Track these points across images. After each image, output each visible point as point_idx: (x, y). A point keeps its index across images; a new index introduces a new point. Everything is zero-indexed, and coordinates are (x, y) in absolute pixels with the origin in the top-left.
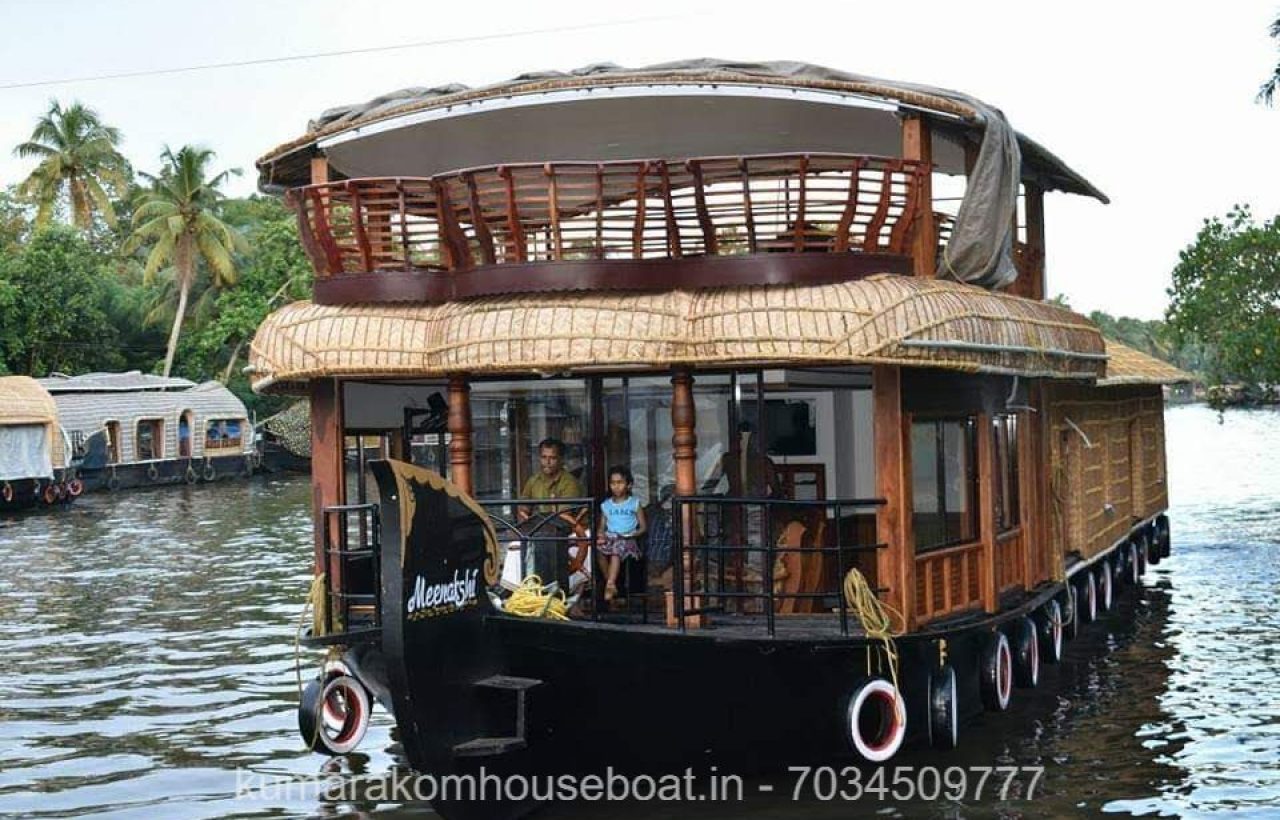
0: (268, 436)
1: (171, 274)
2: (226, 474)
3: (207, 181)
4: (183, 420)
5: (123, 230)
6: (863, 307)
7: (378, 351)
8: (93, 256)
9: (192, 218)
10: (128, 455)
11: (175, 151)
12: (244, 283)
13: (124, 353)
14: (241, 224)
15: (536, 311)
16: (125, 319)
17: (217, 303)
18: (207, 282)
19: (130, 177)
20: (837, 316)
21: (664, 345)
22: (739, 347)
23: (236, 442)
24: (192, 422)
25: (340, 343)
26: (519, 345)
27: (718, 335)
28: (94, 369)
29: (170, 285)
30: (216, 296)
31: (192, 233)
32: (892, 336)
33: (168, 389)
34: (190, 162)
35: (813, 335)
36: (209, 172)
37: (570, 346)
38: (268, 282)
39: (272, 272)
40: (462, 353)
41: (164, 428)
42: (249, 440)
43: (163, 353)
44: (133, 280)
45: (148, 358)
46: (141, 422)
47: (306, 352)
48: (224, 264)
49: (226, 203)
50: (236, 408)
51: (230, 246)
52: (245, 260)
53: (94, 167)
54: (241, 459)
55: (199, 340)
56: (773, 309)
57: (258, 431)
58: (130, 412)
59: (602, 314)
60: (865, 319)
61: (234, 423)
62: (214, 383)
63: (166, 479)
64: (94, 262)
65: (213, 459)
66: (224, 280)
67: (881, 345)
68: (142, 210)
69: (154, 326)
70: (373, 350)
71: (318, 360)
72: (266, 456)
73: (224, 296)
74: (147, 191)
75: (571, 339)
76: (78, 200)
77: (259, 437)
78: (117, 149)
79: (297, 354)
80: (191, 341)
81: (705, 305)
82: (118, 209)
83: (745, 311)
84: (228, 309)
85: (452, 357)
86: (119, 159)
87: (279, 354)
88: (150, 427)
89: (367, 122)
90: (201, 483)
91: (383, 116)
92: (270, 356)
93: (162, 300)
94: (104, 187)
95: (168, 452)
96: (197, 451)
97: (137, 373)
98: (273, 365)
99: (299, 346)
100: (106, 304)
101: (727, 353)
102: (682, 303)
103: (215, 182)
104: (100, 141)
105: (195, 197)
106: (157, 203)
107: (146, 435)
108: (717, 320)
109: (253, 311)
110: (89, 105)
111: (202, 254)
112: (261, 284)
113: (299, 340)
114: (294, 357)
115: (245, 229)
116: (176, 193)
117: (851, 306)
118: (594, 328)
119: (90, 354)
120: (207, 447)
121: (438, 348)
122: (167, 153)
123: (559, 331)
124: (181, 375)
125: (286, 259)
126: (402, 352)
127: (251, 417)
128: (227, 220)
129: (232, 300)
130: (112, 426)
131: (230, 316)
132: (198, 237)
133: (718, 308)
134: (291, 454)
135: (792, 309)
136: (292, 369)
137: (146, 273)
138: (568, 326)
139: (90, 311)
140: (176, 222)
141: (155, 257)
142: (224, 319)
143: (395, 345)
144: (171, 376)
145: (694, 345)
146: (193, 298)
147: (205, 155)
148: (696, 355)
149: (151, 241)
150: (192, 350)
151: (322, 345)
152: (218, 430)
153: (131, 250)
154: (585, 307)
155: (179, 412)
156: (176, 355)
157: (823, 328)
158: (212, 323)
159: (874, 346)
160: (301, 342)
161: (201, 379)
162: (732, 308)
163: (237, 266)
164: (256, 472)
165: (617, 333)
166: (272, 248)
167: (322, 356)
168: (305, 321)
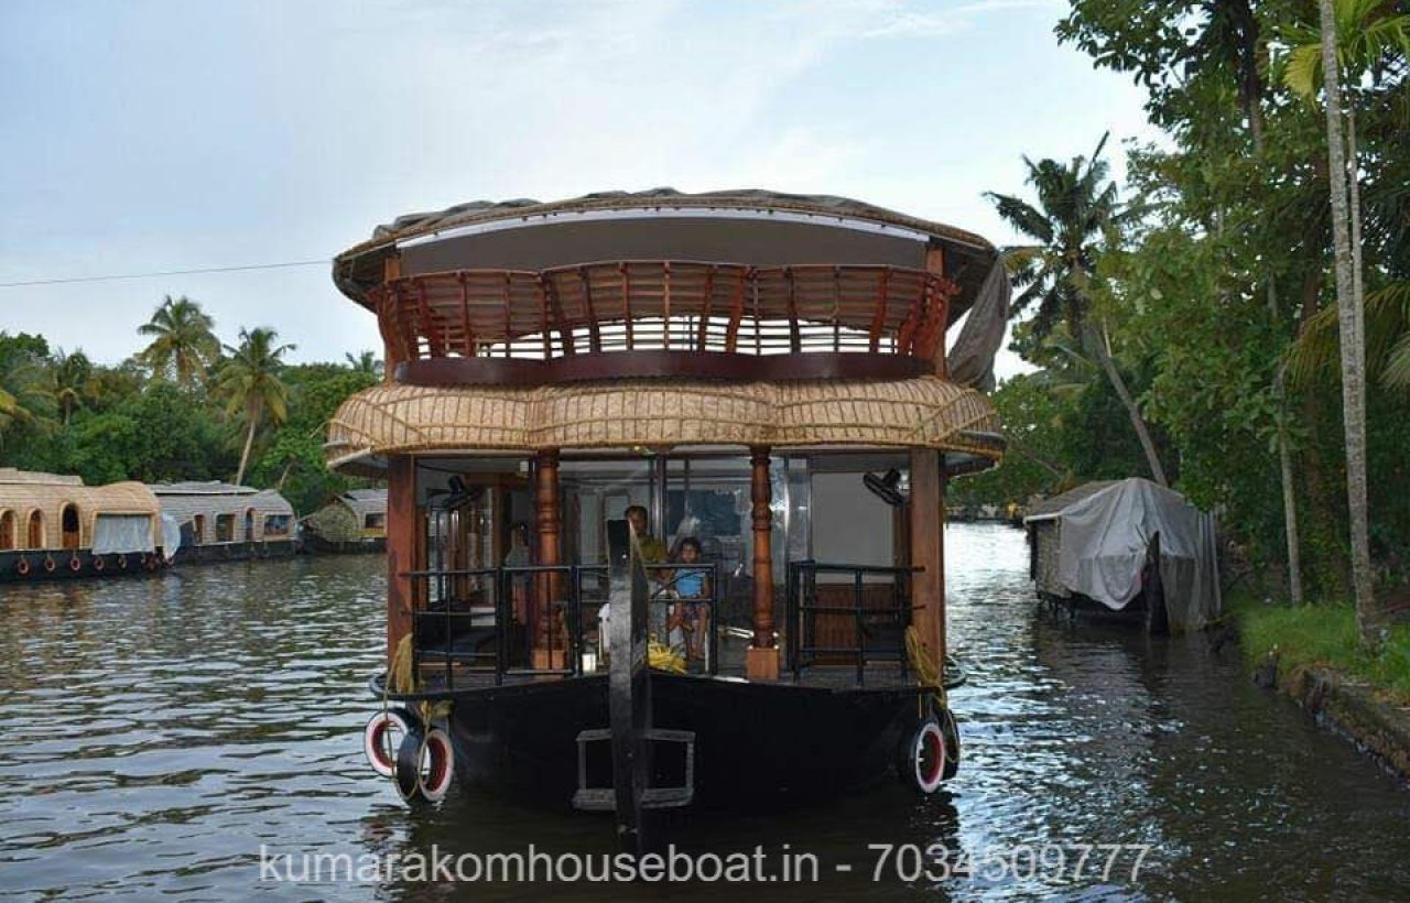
0: (307, 528)
1: (243, 415)
2: (278, 553)
3: (271, 353)
4: (249, 515)
5: (212, 386)
6: (931, 399)
7: (482, 428)
8: (189, 402)
9: (259, 378)
10: (209, 538)
11: (249, 331)
12: (293, 423)
13: (209, 470)
14: (293, 383)
15: (646, 394)
16: (211, 445)
17: (275, 436)
18: (269, 422)
19: (219, 351)
20: (911, 407)
21: (760, 428)
22: (827, 431)
23: (285, 532)
24: (255, 517)
25: (443, 419)
26: (632, 423)
27: (807, 420)
28: (188, 479)
29: (243, 423)
30: (274, 432)
31: (259, 387)
32: (955, 426)
33: (239, 494)
34: (259, 340)
35: (893, 423)
36: (273, 346)
37: (681, 426)
38: (310, 422)
39: (313, 416)
40: (572, 431)
41: (235, 521)
42: (295, 529)
43: (236, 469)
44: (217, 420)
45: (227, 473)
46: (219, 516)
47: (407, 427)
48: (280, 411)
49: (284, 367)
50: (286, 508)
51: (284, 396)
52: (296, 407)
53: (194, 342)
54: (288, 542)
55: (262, 461)
56: (856, 399)
57: (301, 524)
58: (212, 508)
59: (707, 399)
60: (935, 411)
61: (284, 518)
62: (271, 491)
63: (235, 556)
64: (191, 406)
65: (270, 543)
66: (280, 421)
67: (948, 433)
68: (226, 370)
69: (231, 451)
70: (476, 427)
71: (421, 435)
72: (306, 541)
73: (280, 432)
74: (229, 359)
75: (682, 420)
76: (181, 365)
77: (301, 528)
78: (211, 331)
79: (399, 429)
80: (255, 462)
81: (791, 395)
82: (210, 372)
83: (830, 400)
84: (282, 441)
85: (560, 434)
86: (212, 337)
87: (377, 431)
88: (226, 520)
89: (445, 227)
90: (261, 559)
91: (462, 223)
92: (368, 431)
93: (237, 433)
94: (200, 357)
95: (238, 537)
96: (258, 537)
97: (217, 482)
98: (372, 439)
99: (400, 422)
100: (198, 435)
101: (816, 436)
102: (770, 393)
103: (276, 354)
104: (200, 325)
105: (262, 363)
106: (237, 367)
107: (223, 525)
108: (806, 408)
109: (300, 442)
110: (192, 298)
111: (266, 403)
112: (306, 423)
113: (400, 415)
114: (395, 432)
115: (296, 386)
116: (249, 360)
117: (921, 399)
118: (701, 409)
119: (185, 469)
120: (266, 533)
121: (542, 426)
122: (244, 333)
123: (670, 412)
124: (249, 485)
125: (324, 407)
126: (504, 430)
127: (296, 514)
128: (283, 379)
129: (285, 434)
130: (199, 518)
131: (284, 445)
132: (263, 390)
133: (804, 397)
134: (324, 540)
135: (873, 400)
136: (392, 443)
137: (226, 414)
138: (678, 409)
139: (188, 440)
140: (248, 380)
141: (233, 403)
142: (280, 447)
143: (498, 423)
144: (242, 484)
145: (785, 429)
146: (258, 433)
147: (270, 335)
148: (786, 437)
149: (231, 393)
150: (255, 468)
151: (426, 421)
152: (272, 523)
153: (217, 399)
154: (691, 392)
155: (246, 510)
156: (246, 471)
157: (901, 418)
158: (270, 450)
159: (943, 434)
160: (403, 419)
161: (261, 487)
162: (818, 398)
163: (289, 411)
164: (298, 552)
165: (721, 415)
166: (314, 399)
167: (425, 431)
168: (404, 400)
